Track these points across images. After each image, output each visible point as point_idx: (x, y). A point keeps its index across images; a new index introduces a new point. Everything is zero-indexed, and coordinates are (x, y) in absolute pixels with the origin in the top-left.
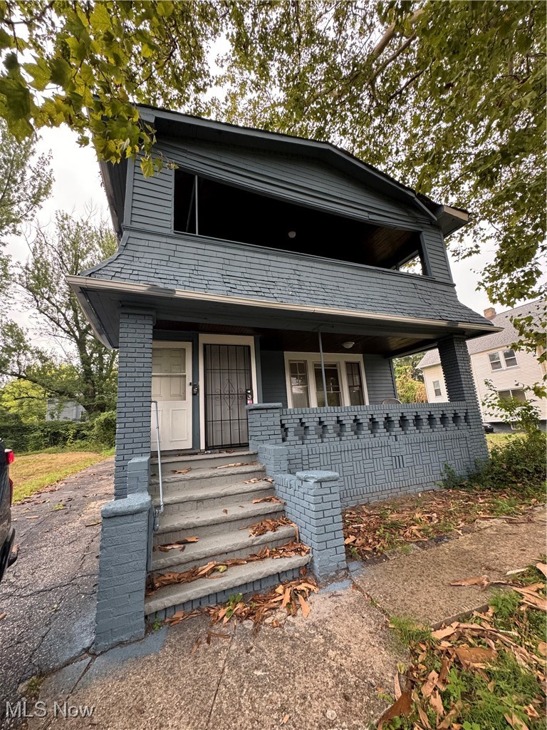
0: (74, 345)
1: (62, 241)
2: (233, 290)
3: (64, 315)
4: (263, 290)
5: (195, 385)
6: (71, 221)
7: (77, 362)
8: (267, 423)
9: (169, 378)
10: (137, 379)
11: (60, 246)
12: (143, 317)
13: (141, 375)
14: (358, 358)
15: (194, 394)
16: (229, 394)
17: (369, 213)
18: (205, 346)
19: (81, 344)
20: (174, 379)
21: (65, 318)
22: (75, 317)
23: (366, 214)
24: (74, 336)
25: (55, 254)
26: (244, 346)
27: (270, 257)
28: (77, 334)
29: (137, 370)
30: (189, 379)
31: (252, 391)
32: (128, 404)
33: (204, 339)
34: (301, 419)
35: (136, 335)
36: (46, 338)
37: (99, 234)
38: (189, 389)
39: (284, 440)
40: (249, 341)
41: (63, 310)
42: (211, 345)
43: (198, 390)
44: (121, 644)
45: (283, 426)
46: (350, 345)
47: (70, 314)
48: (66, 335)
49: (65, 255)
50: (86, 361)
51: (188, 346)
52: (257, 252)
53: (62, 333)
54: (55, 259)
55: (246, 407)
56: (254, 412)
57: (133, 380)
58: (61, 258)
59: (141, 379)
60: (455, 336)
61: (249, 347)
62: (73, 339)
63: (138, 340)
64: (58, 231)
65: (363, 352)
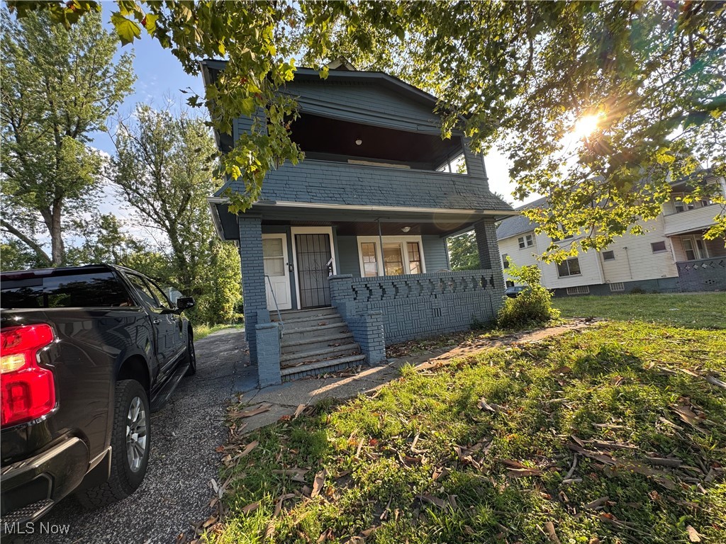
0: (166, 234)
1: (144, 133)
2: (314, 198)
3: (152, 205)
4: (335, 196)
5: (291, 264)
6: (150, 112)
7: (169, 250)
8: (343, 288)
9: (272, 261)
10: (255, 262)
11: (142, 138)
12: (254, 220)
13: (257, 258)
14: (418, 238)
15: (290, 271)
16: (316, 271)
17: (419, 125)
18: (295, 235)
19: (172, 233)
20: (275, 261)
21: (155, 209)
22: (163, 208)
23: (416, 126)
24: (164, 225)
25: (138, 146)
26: (324, 234)
27: (340, 169)
28: (167, 222)
29: (254, 255)
30: (286, 261)
31: (332, 268)
32: (250, 278)
33: (295, 230)
34: (366, 285)
35: (251, 232)
36: (138, 228)
37: (180, 124)
38: (287, 268)
39: (355, 299)
40: (328, 230)
41: (151, 200)
42: (300, 235)
43: (293, 267)
44: (271, 385)
45: (354, 290)
46: (407, 229)
47: (158, 204)
48: (156, 225)
49: (149, 147)
50: (178, 249)
51: (283, 236)
52: (330, 166)
53: (152, 224)
54: (138, 150)
55: (328, 278)
56: (334, 280)
57: (252, 262)
58: (145, 150)
59: (257, 262)
60: (485, 220)
61: (328, 235)
62: (164, 229)
63: (253, 236)
64: (139, 123)
65: (422, 233)
